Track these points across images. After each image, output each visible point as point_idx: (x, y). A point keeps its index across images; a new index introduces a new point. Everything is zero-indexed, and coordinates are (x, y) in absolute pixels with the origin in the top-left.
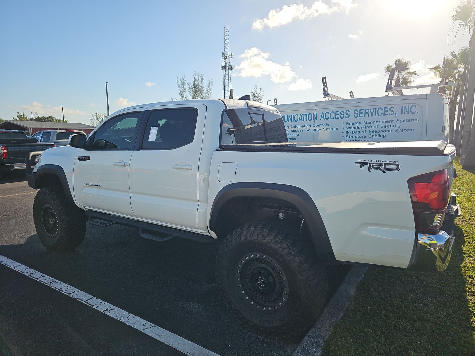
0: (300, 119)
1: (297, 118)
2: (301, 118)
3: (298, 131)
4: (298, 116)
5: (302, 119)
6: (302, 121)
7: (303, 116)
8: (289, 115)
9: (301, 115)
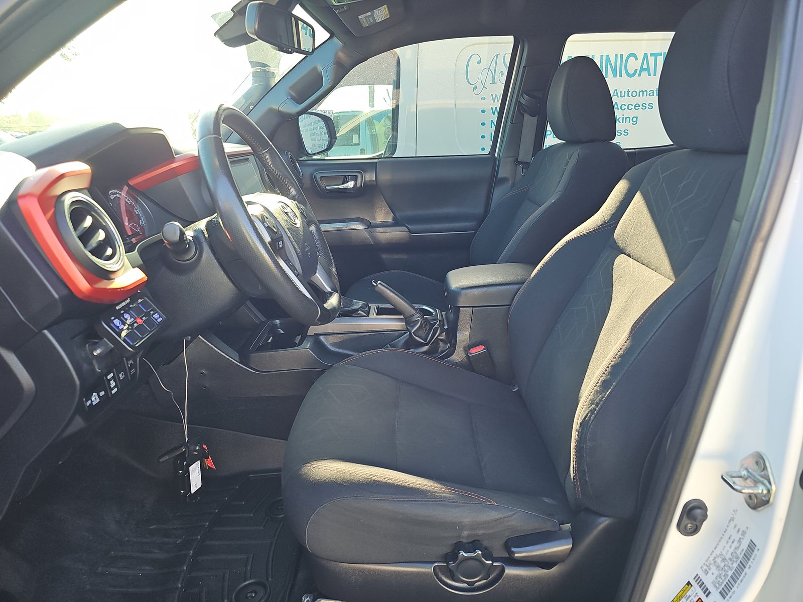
0: (642, 69)
1: (633, 65)
2: (645, 66)
3: (636, 106)
4: (636, 59)
5: (648, 69)
6: (649, 75)
7: (651, 60)
8: (607, 56)
9: (646, 55)
